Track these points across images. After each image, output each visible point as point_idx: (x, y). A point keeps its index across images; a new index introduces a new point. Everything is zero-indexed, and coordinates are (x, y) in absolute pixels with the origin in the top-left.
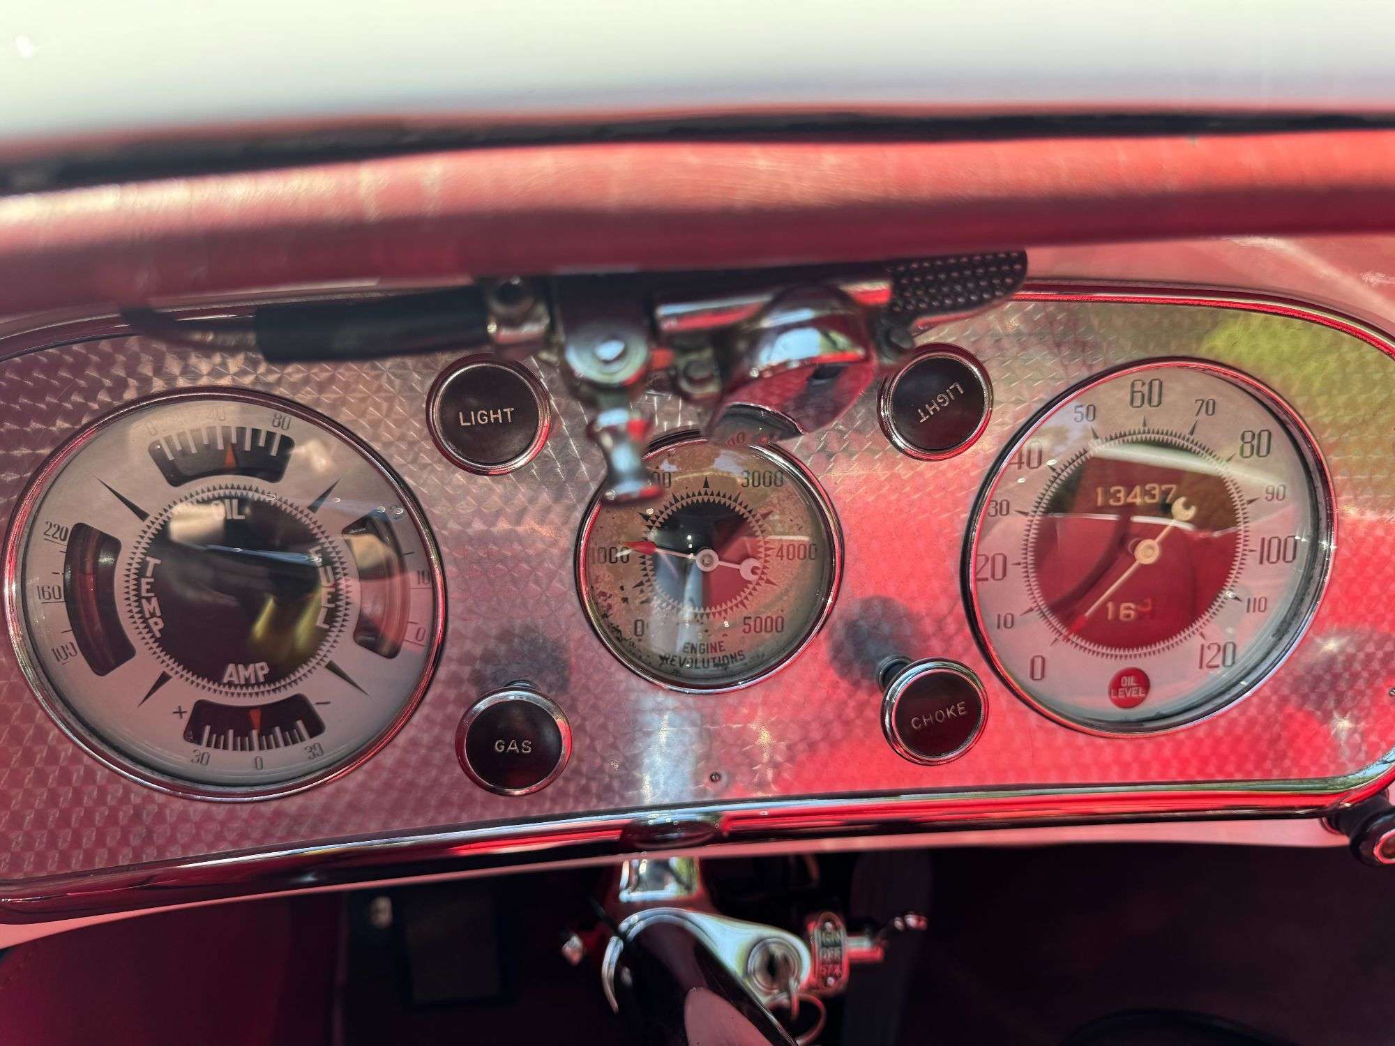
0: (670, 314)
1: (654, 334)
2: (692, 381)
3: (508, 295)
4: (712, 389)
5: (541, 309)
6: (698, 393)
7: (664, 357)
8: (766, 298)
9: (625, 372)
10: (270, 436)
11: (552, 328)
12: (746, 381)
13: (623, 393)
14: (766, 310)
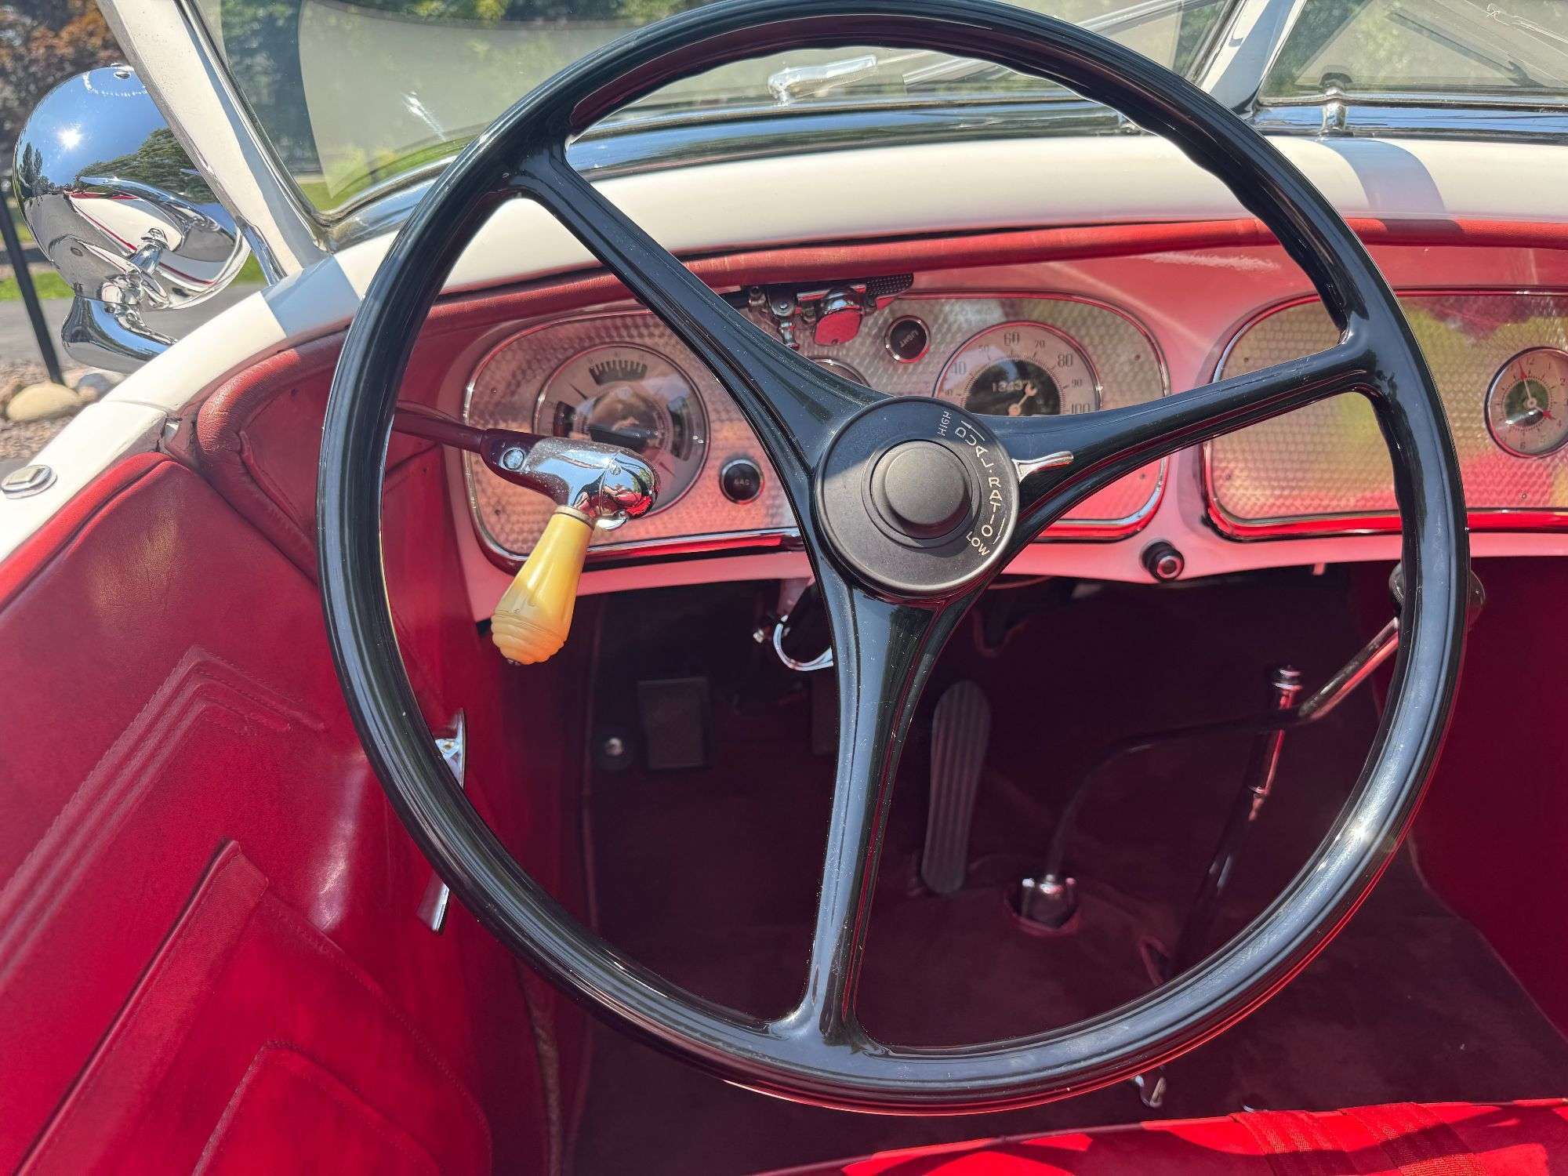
0: (801, 296)
1: (796, 302)
2: (808, 317)
3: (755, 291)
4: (814, 319)
5: (763, 297)
6: (809, 320)
7: (799, 310)
8: (828, 291)
9: (788, 313)
10: (638, 364)
11: (767, 301)
12: (824, 315)
13: (787, 319)
14: (828, 294)
